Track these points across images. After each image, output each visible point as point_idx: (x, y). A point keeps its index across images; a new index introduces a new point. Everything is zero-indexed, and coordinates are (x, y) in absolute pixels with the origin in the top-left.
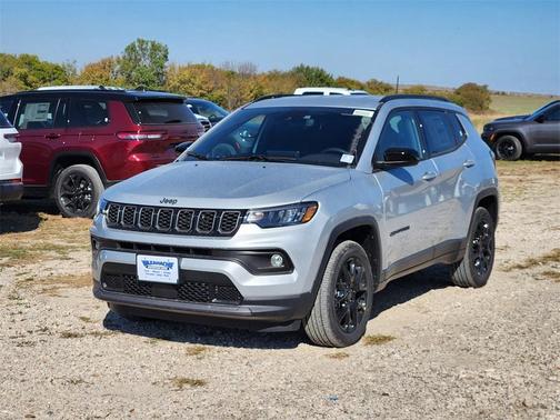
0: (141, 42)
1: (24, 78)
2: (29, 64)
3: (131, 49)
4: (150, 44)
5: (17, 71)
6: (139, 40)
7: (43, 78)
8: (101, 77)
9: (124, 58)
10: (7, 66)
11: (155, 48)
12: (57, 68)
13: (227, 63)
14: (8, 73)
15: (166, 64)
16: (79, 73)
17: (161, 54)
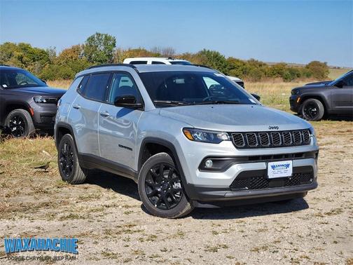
0: (99, 35)
1: (20, 58)
2: (25, 49)
3: (91, 39)
4: (104, 36)
5: (17, 54)
6: (97, 34)
7: (34, 59)
8: (72, 58)
9: (87, 45)
10: (10, 51)
11: (107, 38)
12: (43, 52)
13: (156, 48)
14: (11, 55)
15: (114, 49)
16: (57, 55)
17: (111, 43)
